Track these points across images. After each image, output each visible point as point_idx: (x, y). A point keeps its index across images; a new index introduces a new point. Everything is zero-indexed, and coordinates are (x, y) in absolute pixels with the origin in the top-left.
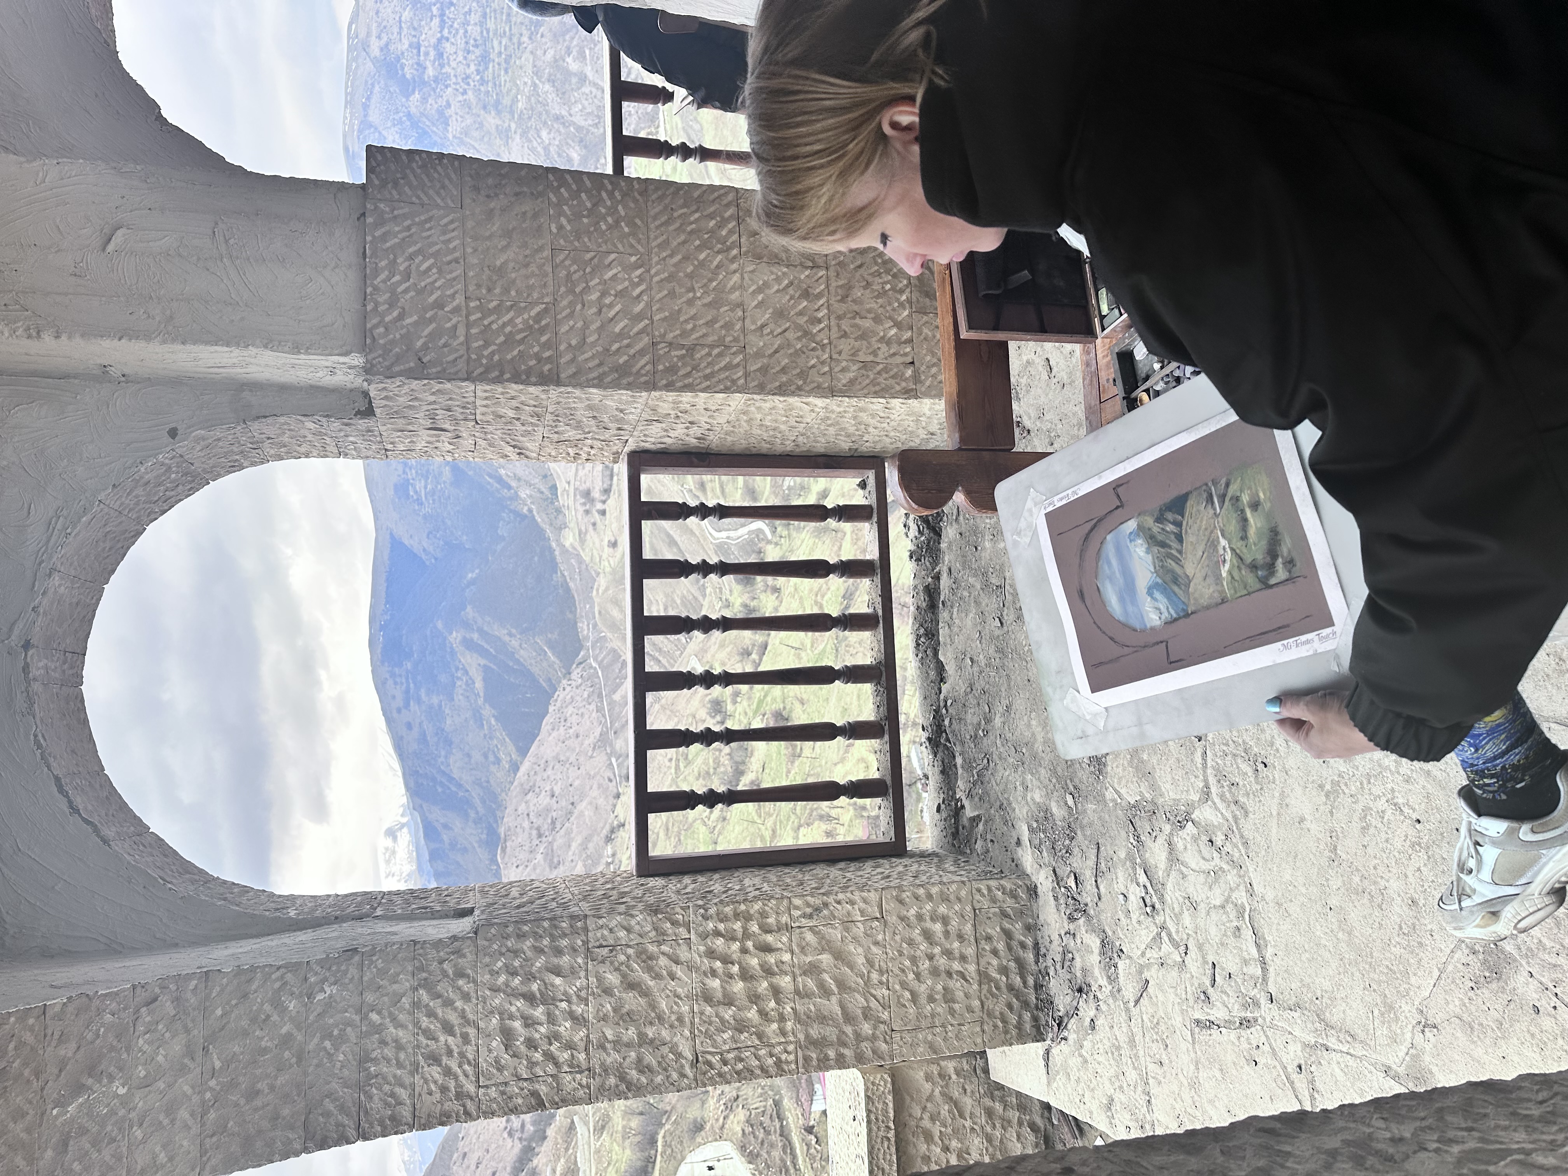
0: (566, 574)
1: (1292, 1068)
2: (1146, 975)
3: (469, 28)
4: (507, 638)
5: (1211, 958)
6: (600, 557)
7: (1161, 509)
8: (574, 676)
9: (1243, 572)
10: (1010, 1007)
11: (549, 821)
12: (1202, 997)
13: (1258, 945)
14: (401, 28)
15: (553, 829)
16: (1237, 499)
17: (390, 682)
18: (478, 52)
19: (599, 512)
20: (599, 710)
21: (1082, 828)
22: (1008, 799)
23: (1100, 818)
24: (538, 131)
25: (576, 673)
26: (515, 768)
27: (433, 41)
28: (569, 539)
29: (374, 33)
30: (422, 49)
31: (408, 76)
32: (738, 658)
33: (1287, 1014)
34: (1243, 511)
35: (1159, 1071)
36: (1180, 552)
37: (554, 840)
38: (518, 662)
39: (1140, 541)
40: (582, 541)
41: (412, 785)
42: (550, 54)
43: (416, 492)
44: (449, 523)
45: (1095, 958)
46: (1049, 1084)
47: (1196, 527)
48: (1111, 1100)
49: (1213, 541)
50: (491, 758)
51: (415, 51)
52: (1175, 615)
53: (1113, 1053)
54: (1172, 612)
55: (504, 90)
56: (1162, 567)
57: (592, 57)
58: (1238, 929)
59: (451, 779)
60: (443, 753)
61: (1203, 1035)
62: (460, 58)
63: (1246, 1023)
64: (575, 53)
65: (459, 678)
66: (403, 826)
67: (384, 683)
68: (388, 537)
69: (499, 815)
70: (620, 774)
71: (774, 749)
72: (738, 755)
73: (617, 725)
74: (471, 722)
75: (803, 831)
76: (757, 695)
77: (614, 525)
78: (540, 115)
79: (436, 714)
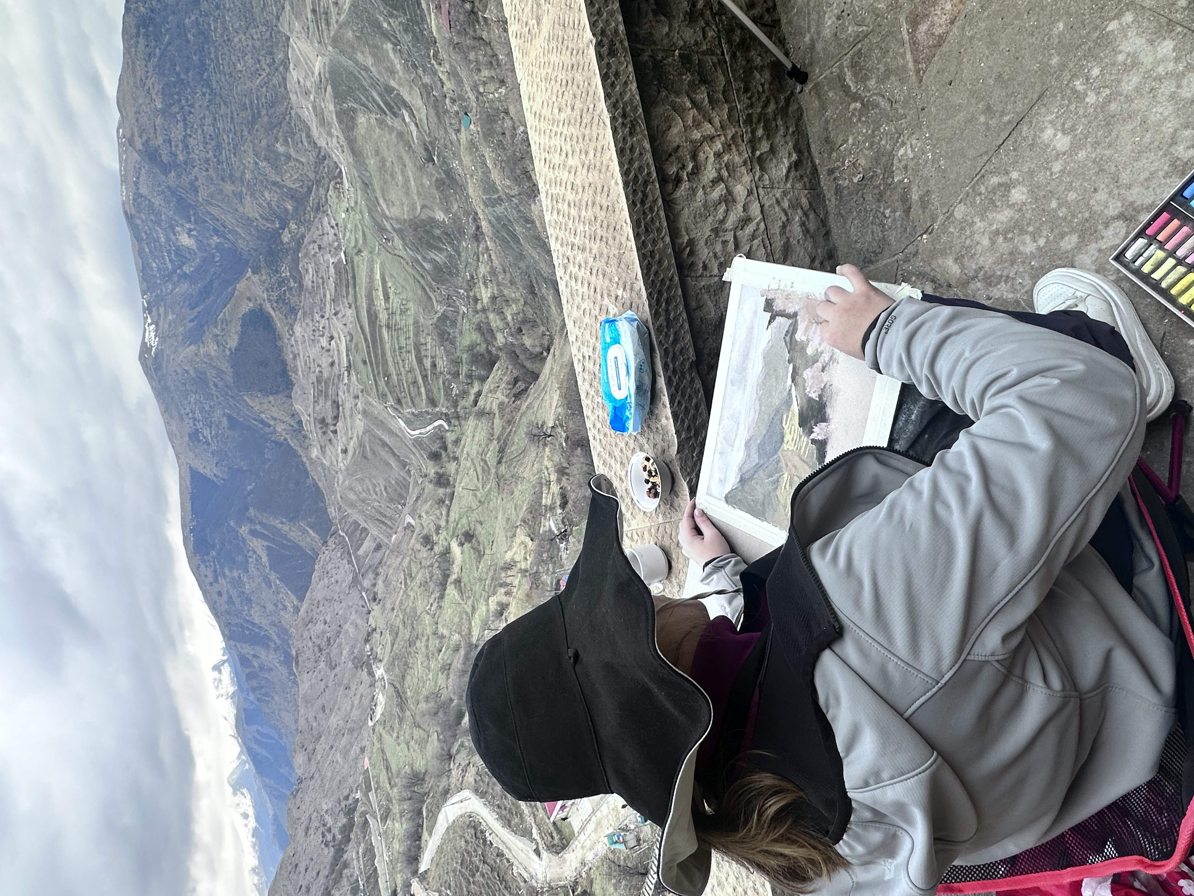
0: (315, 477)
3: (205, 128)
4: (280, 526)
6: (337, 461)
8: (329, 543)
11: (325, 639)
14: (155, 130)
15: (329, 644)
17: (202, 566)
18: (213, 143)
19: (332, 432)
20: (350, 562)
24: (262, 193)
25: (331, 542)
26: (297, 610)
27: (180, 137)
28: (315, 452)
29: (136, 134)
30: (173, 143)
31: (165, 161)
32: (437, 506)
37: (331, 651)
38: (290, 540)
40: (323, 452)
41: (227, 632)
42: (264, 143)
43: (204, 437)
44: (230, 454)
50: (280, 606)
51: (168, 145)
55: (235, 168)
57: (293, 144)
59: (254, 624)
60: (246, 608)
62: (201, 148)
64: (281, 140)
65: (250, 557)
66: (224, 662)
67: (198, 568)
68: (188, 470)
69: (290, 642)
70: (369, 600)
71: (467, 556)
72: (445, 566)
73: (363, 570)
74: (263, 584)
75: (491, 599)
76: (452, 525)
77: (344, 439)
78: (262, 182)
79: (237, 583)
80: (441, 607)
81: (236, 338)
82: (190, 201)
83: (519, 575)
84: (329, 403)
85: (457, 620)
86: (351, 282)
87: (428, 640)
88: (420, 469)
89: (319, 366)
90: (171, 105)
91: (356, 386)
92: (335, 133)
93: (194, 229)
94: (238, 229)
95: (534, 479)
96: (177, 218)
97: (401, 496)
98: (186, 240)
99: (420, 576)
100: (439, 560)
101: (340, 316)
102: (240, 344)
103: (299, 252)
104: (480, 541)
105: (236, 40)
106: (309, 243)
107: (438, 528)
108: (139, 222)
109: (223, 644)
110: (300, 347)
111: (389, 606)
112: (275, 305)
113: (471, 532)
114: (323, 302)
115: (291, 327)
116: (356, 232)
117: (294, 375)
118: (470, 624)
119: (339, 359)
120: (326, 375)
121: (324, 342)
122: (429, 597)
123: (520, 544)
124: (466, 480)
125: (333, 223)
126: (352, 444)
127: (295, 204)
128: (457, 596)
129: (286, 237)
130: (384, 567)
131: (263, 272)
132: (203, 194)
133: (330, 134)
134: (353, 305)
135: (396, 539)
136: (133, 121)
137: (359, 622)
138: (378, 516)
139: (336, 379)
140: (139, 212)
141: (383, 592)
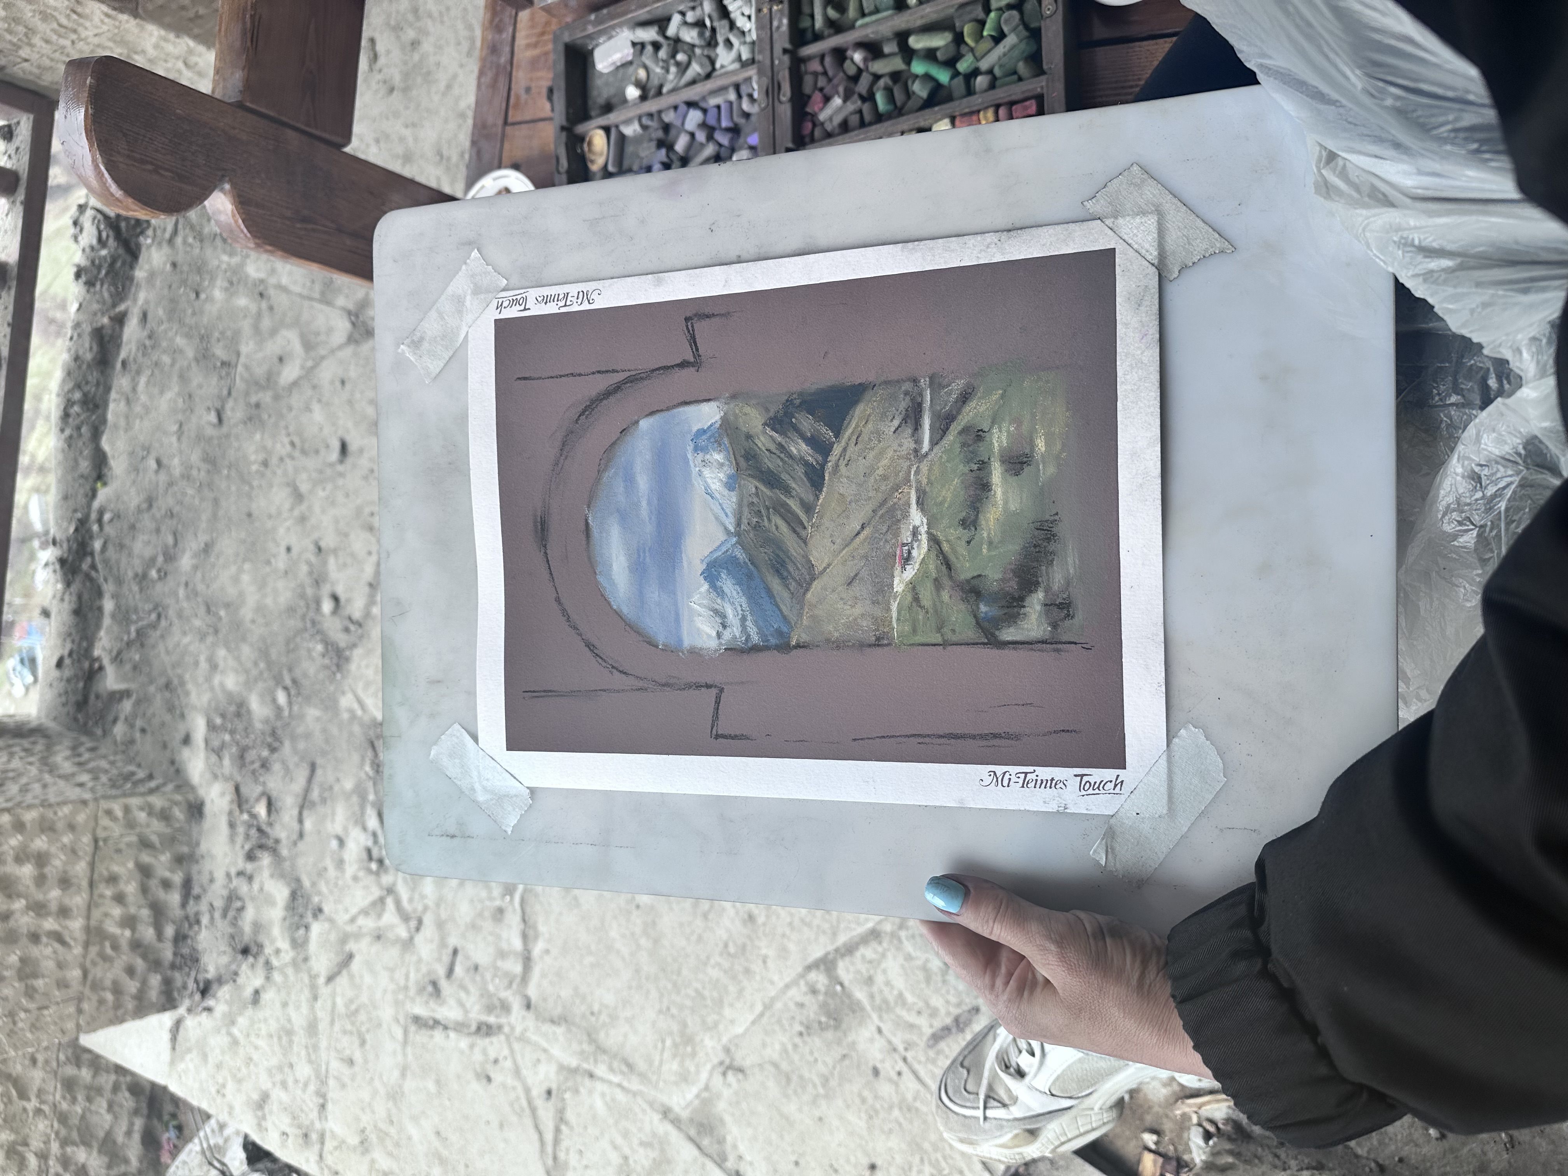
1: (537, 1092)
2: (351, 946)
5: (453, 941)
7: (789, 403)
9: (945, 595)
10: (130, 971)
12: (430, 989)
13: (525, 937)
16: (978, 435)
21: (294, 738)
22: (181, 677)
23: (324, 731)
33: (547, 1028)
34: (984, 465)
35: (345, 1070)
36: (808, 509)
39: (718, 457)
45: (276, 914)
46: (172, 1063)
47: (862, 465)
48: (265, 1098)
49: (892, 509)
52: (755, 638)
53: (280, 1038)
54: (753, 630)
56: (757, 527)
58: (501, 911)
61: (420, 1037)
63: (485, 1030)
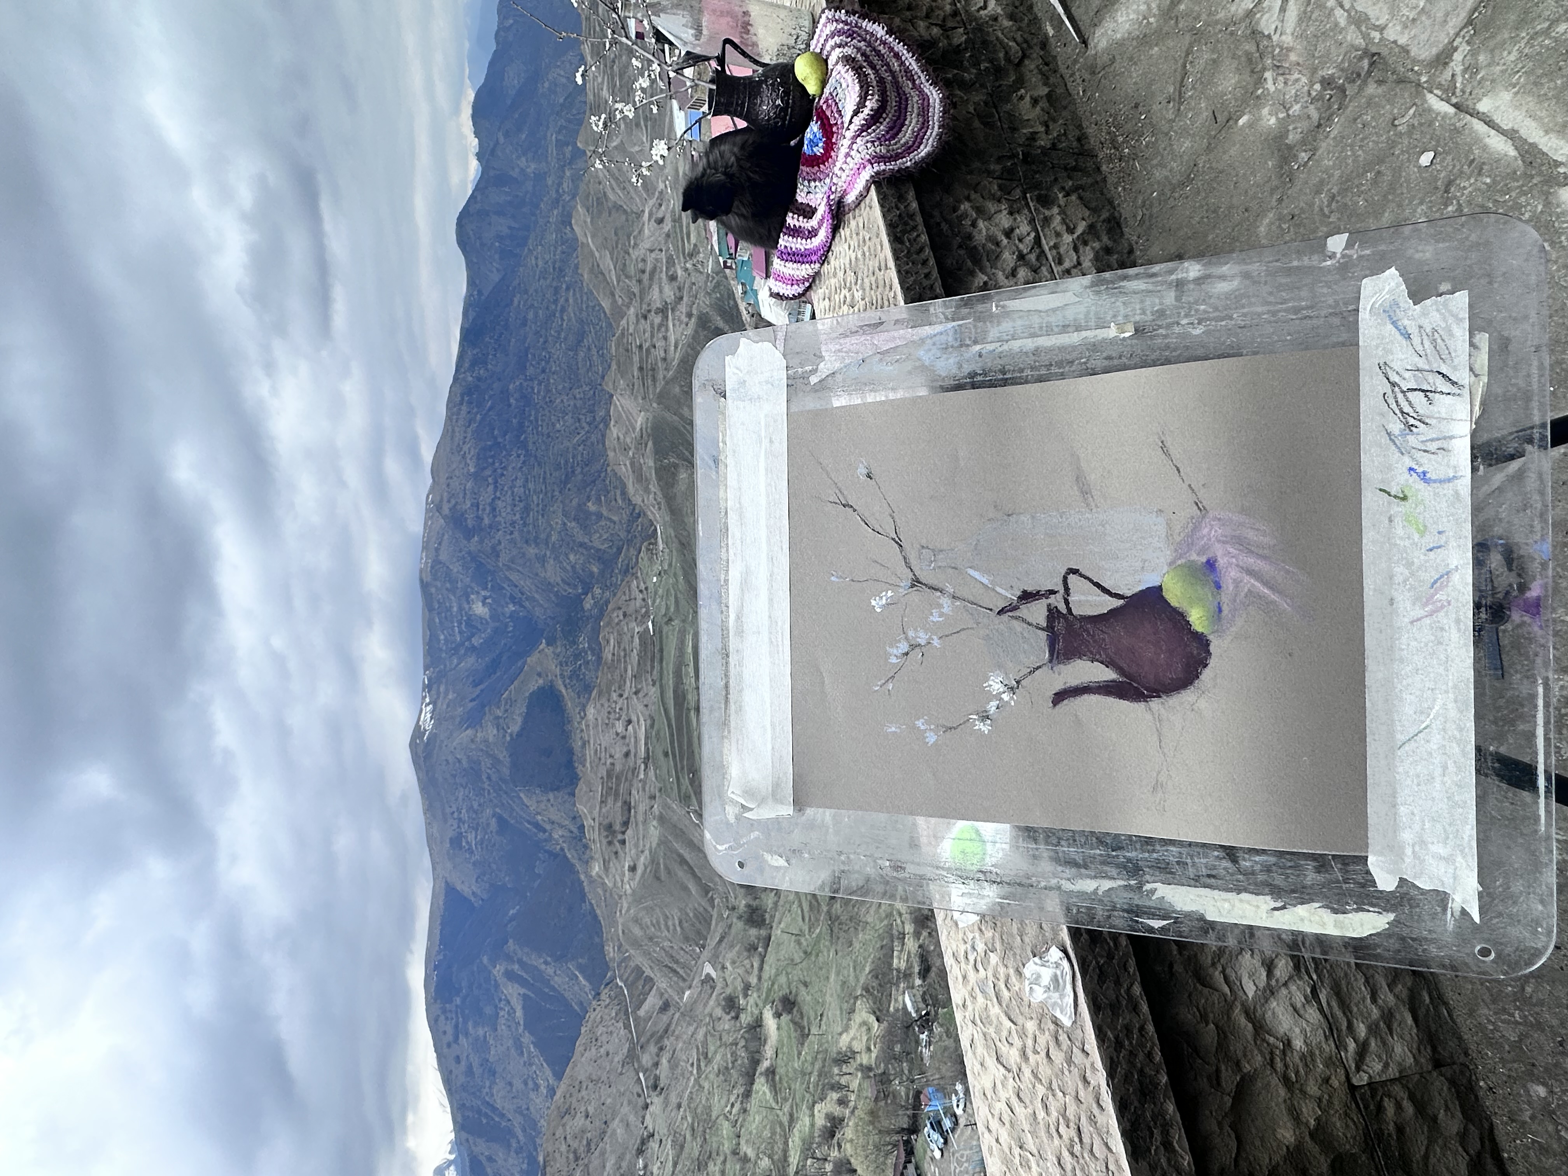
0: (593, 902)
3: (516, 490)
4: (543, 967)
6: (622, 881)
8: (603, 996)
11: (585, 1142)
14: (465, 494)
15: (588, 1151)
17: (442, 1018)
18: (522, 505)
19: (619, 841)
20: (627, 1026)
24: (566, 555)
25: (605, 994)
26: (552, 1092)
27: (489, 500)
28: (596, 868)
29: (445, 499)
30: (481, 507)
31: (470, 526)
32: (745, 954)
37: (590, 1162)
38: (553, 988)
40: (606, 869)
41: (459, 1119)
42: (575, 502)
43: (467, 843)
44: (494, 866)
50: (531, 1084)
51: (475, 509)
55: (542, 530)
57: (606, 501)
59: (494, 1109)
60: (488, 1084)
62: (509, 510)
64: (593, 499)
65: (501, 1009)
66: (450, 1163)
67: (436, 1020)
68: (443, 885)
69: (538, 1141)
70: (647, 1087)
71: (784, 1034)
72: (753, 1046)
73: (643, 1040)
74: (513, 1051)
75: (817, 1107)
76: (766, 985)
77: (633, 852)
78: (568, 544)
79: (481, 1045)
80: (745, 1111)
81: (519, 720)
82: (489, 567)
83: (859, 1074)
84: (619, 804)
85: (767, 1133)
86: (657, 656)
87: (724, 1162)
88: (727, 898)
89: (611, 756)
90: (485, 468)
91: (653, 785)
92: (653, 489)
93: (490, 597)
94: (537, 596)
95: (881, 926)
96: (473, 585)
97: (699, 933)
98: (479, 609)
99: (718, 1057)
100: (746, 1036)
101: (641, 695)
102: (523, 729)
103: (601, 620)
104: (804, 1012)
105: (558, 401)
106: (614, 610)
107: (747, 987)
108: (433, 590)
109: (452, 1136)
110: (591, 733)
111: (674, 1099)
112: (568, 681)
113: (792, 998)
114: (623, 678)
115: (584, 708)
116: (667, 599)
117: (580, 767)
118: (786, 1143)
119: (636, 747)
120: (618, 768)
121: (620, 727)
122: (730, 1092)
123: (860, 1025)
124: (787, 919)
125: (642, 586)
126: (642, 859)
127: (602, 566)
128: (769, 1096)
129: (588, 603)
130: (672, 1039)
131: (559, 643)
132: (504, 558)
133: (647, 490)
134: (658, 684)
135: (689, 997)
136: (444, 486)
137: (632, 1118)
138: (667, 961)
139: (630, 773)
140: (435, 580)
141: (667, 1077)
